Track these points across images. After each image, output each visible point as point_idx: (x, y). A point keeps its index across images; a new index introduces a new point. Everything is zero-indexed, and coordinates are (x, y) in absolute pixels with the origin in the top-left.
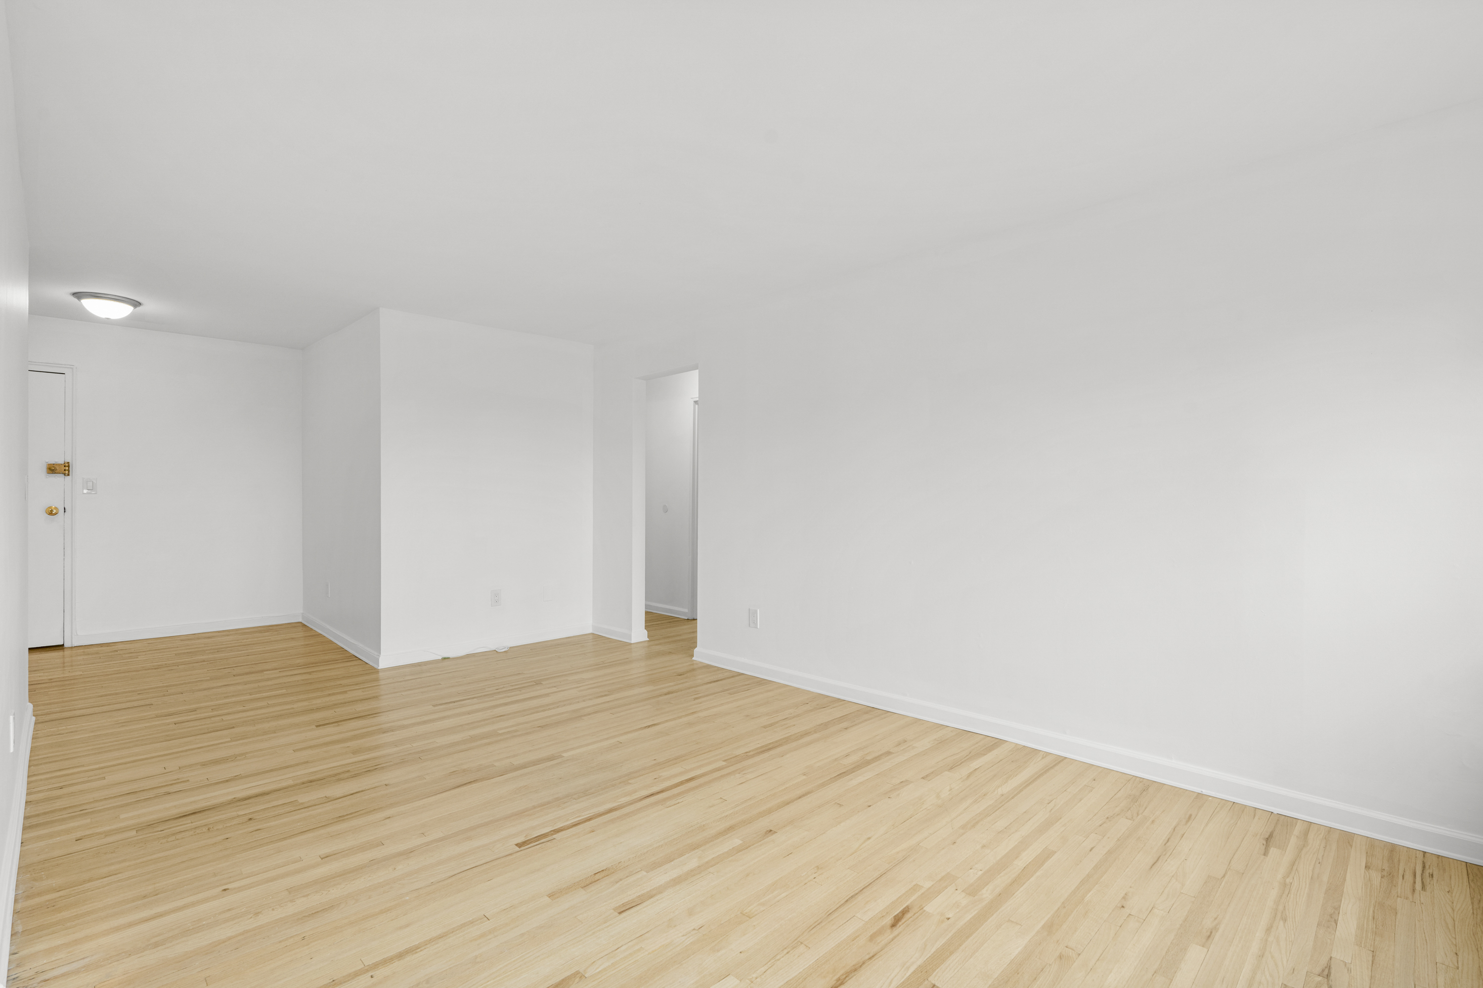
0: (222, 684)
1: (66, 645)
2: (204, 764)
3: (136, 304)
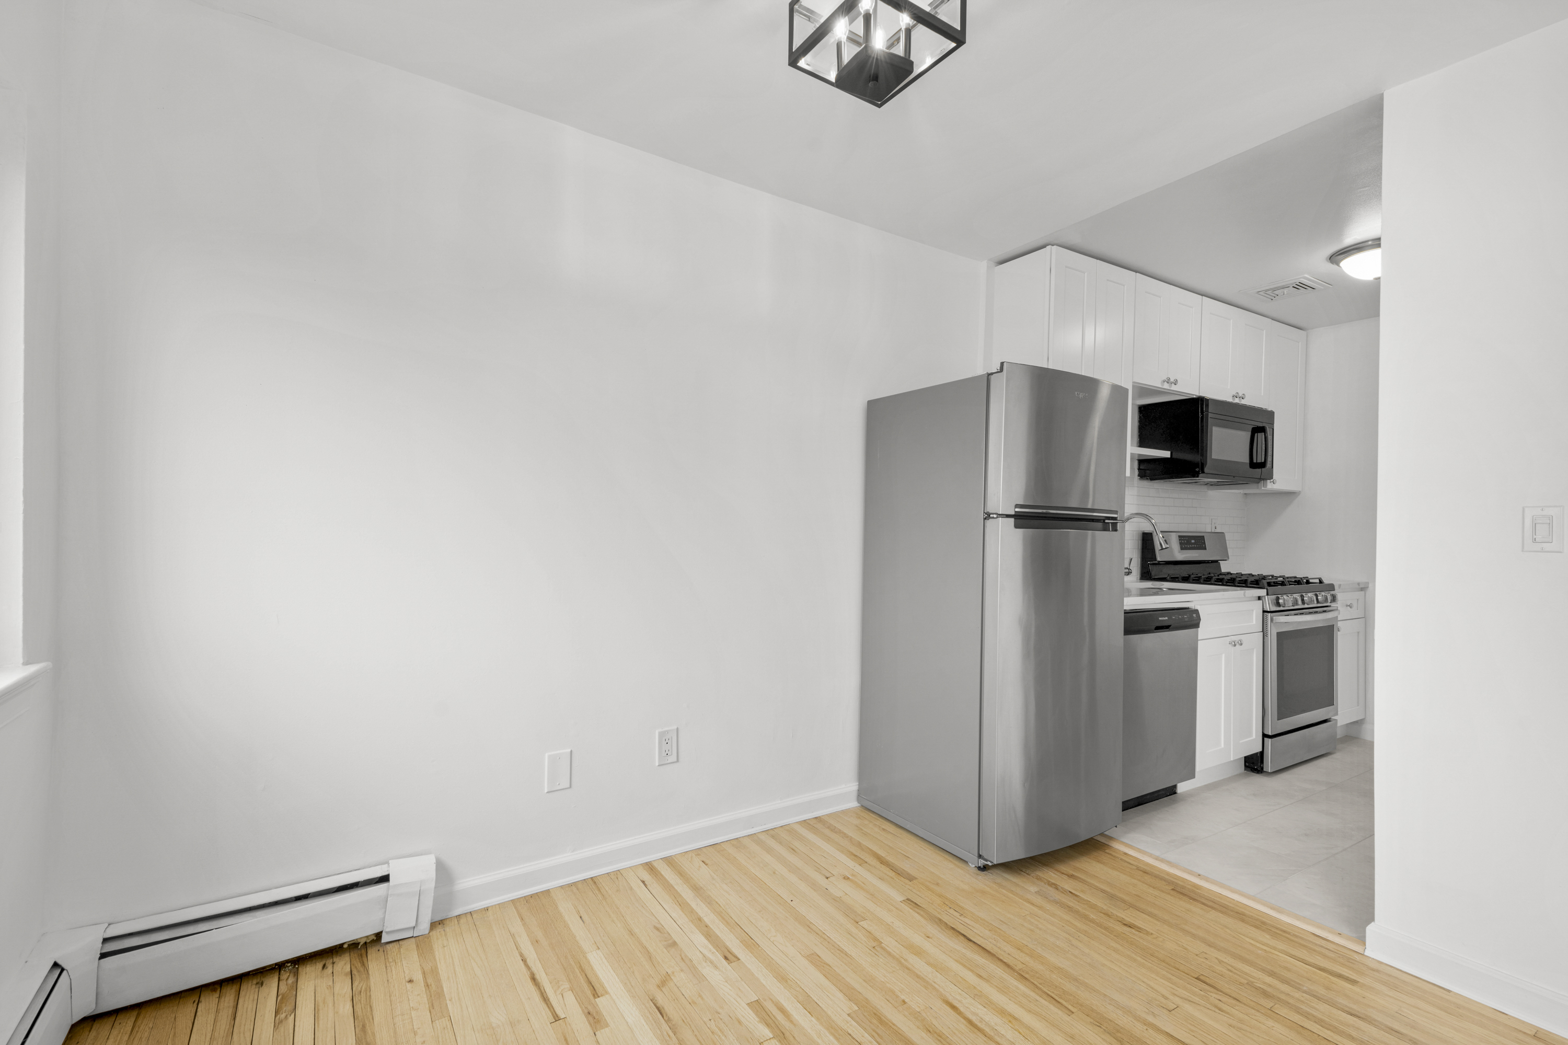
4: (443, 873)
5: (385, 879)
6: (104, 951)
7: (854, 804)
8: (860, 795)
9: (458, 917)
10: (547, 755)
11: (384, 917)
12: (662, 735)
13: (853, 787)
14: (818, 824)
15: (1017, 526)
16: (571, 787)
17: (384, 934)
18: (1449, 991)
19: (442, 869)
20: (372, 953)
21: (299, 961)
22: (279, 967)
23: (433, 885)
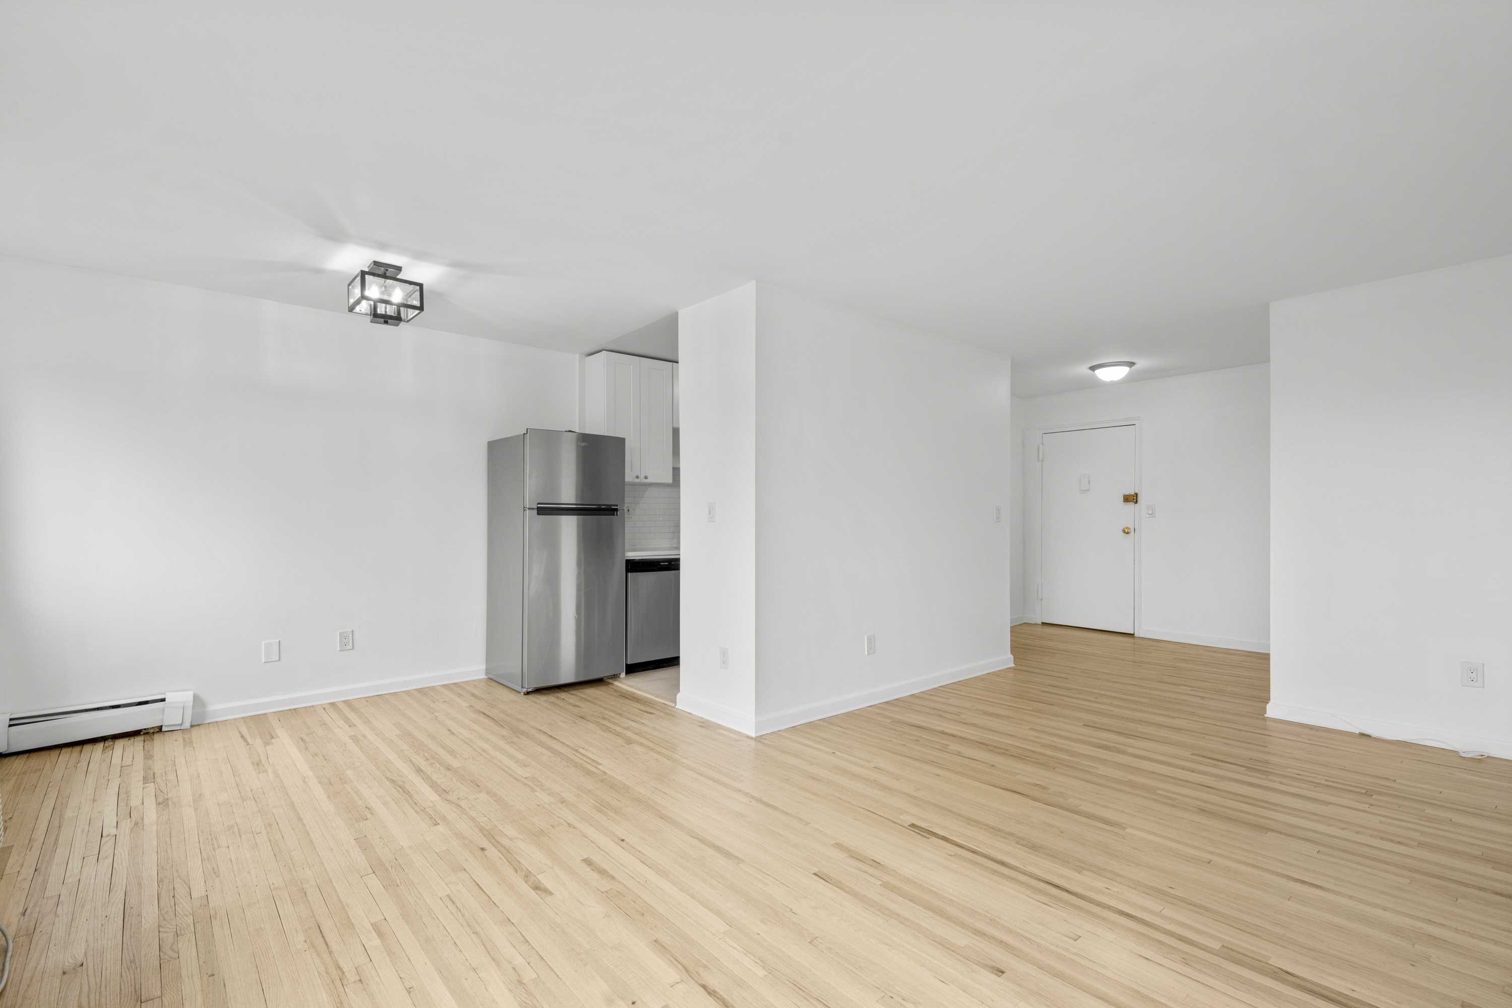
0: (1132, 683)
1: (1136, 635)
2: (985, 713)
3: (1131, 364)
4: (198, 701)
5: (163, 700)
6: (10, 724)
7: (483, 676)
8: (487, 673)
9: (209, 724)
10: (263, 642)
11: (163, 719)
12: (341, 634)
13: (483, 667)
14: (456, 688)
15: (538, 514)
16: (280, 660)
17: (163, 727)
18: (690, 714)
19: (196, 698)
20: (156, 736)
21: (116, 737)
22: (104, 739)
23: (191, 704)
